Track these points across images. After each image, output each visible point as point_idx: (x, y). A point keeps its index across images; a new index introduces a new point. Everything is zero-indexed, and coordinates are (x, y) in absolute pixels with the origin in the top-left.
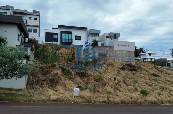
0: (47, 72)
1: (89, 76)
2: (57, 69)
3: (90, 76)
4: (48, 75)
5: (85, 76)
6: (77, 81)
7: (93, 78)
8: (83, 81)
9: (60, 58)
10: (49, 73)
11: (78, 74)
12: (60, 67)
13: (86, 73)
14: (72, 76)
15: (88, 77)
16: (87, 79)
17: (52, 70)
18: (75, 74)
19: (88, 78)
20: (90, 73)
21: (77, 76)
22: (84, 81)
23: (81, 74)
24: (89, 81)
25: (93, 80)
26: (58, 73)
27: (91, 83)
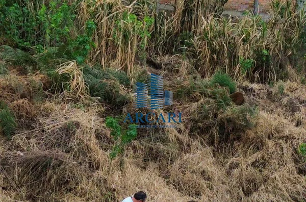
0: (20, 117)
1: (263, 144)
2: (76, 101)
3: (270, 143)
4: (19, 138)
5: (239, 138)
6: (188, 174)
7: (288, 154)
8: (228, 173)
9: (100, 38)
10: (28, 122)
11: (198, 128)
12: (93, 91)
13: (248, 126)
14: (165, 141)
15: (259, 145)
16: (251, 159)
17: (48, 104)
18: (182, 126)
19: (258, 155)
20: (275, 123)
21: (196, 143)
22: (236, 171)
23: (215, 131)
24: (265, 173)
25: (291, 165)
26: (77, 125)
27: (276, 187)
